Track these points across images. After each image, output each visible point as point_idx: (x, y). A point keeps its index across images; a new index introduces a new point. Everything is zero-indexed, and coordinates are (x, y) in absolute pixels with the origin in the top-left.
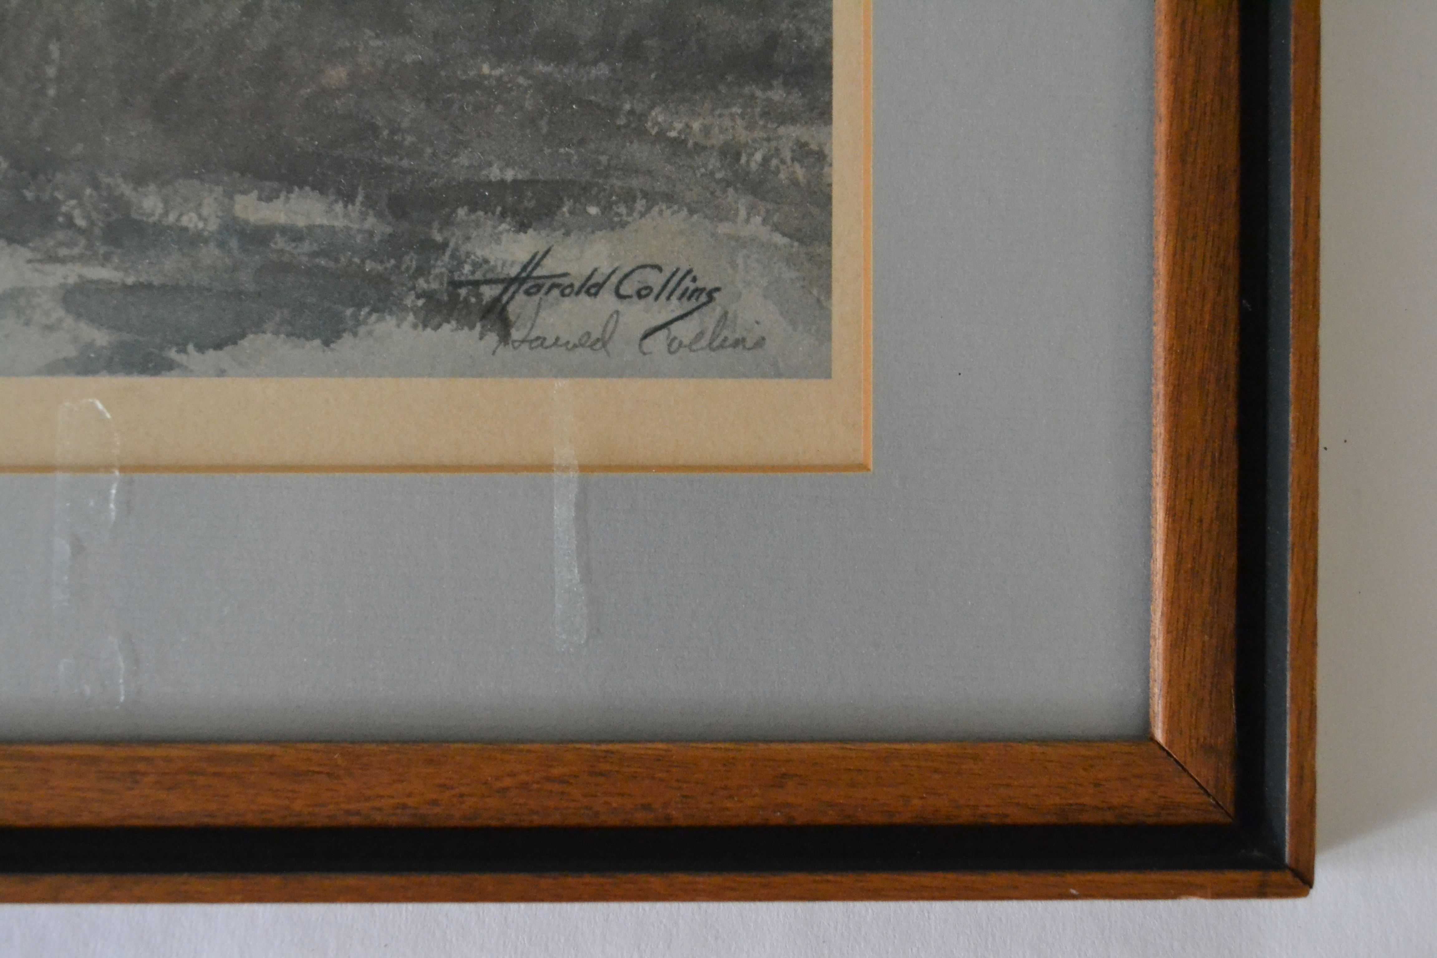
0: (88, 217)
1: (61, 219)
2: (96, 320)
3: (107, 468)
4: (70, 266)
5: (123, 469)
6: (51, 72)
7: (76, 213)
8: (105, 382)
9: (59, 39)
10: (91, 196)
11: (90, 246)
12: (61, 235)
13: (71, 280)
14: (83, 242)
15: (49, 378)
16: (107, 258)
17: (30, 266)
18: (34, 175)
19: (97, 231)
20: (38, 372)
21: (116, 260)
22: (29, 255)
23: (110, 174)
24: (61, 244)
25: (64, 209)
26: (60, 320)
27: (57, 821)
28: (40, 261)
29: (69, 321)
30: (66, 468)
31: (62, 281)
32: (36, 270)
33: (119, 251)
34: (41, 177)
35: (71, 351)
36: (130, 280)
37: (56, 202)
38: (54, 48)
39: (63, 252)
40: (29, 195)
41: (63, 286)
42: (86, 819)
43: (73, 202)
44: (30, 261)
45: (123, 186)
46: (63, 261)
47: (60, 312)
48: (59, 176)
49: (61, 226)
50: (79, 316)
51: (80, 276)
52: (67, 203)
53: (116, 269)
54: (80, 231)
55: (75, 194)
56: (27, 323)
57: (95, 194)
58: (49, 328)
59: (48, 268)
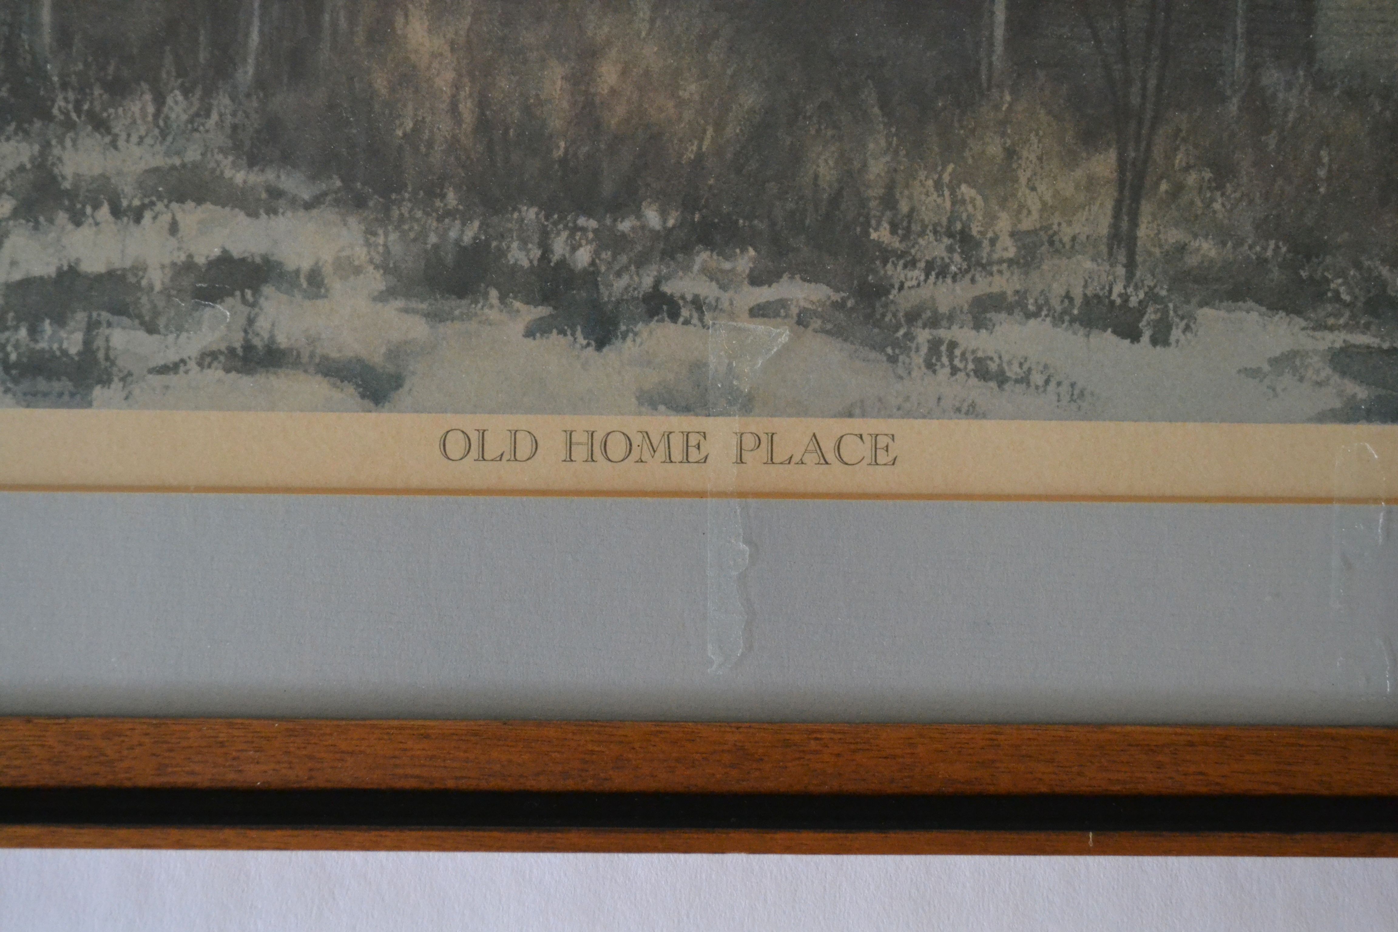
0: (1350, 292)
1: (1330, 294)
2: (1358, 378)
3: (1376, 500)
4: (1336, 332)
5: (1388, 501)
6: (1322, 173)
7: (1342, 289)
8: (1363, 429)
9: (1328, 146)
10: (1354, 276)
11: (1353, 317)
12: (1329, 308)
13: (1338, 345)
14: (1347, 314)
15: (1319, 425)
16: (1367, 326)
17: (1304, 332)
18: (1308, 258)
19: (1359, 304)
20: (1310, 420)
21: (1373, 327)
22: (1303, 323)
23: (1371, 259)
24: (1329, 315)
25: (1333, 286)
26: (1328, 378)
27: (1353, 791)
28: (1314, 329)
29: (1336, 378)
30: (1342, 500)
31: (1330, 345)
32: (1309, 336)
33: (1377, 321)
34: (1315, 260)
35: (1338, 404)
36: (1386, 346)
37: (1328, 281)
38: (1325, 155)
39: (1331, 321)
40: (1304, 274)
41: (1330, 349)
42: (1378, 789)
43: (1340, 281)
44: (1303, 329)
45: (1381, 268)
46: (1331, 329)
47: (1328, 371)
48: (1329, 259)
49: (1330, 301)
50: (1343, 374)
51: (1345, 341)
52: (1335, 281)
53: (1375, 336)
54: (1346, 305)
55: (1342, 274)
56: (1301, 379)
57: (1357, 274)
58: (1319, 384)
59: (1318, 334)
